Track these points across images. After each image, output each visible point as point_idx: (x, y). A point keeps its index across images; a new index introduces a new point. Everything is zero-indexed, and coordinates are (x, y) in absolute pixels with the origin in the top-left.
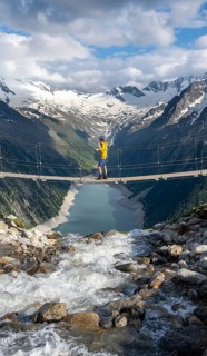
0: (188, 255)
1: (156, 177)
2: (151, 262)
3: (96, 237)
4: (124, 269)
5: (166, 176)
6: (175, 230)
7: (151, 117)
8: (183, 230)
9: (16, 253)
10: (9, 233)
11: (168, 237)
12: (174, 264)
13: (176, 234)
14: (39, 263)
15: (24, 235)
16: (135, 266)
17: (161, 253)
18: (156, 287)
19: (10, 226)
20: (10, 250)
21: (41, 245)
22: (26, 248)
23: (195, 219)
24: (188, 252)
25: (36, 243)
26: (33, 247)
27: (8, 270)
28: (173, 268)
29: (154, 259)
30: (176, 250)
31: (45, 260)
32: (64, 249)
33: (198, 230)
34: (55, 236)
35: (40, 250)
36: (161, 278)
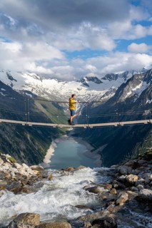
0: (144, 182)
1: (115, 124)
2: (113, 187)
3: (69, 170)
4: (92, 190)
5: (123, 124)
6: (129, 166)
7: (107, 97)
8: (135, 166)
9: (6, 178)
10: (3, 165)
11: (124, 170)
12: (133, 188)
13: (130, 168)
14: (23, 185)
15: (14, 166)
16: (101, 189)
17: (120, 181)
18: (122, 204)
19: (5, 161)
20: (1, 175)
22: (14, 175)
24: (142, 179)
25: (23, 172)
26: (20, 174)
28: (133, 191)
29: (115, 186)
30: (133, 178)
31: (28, 184)
32: (44, 177)
33: (147, 166)
34: (38, 169)
35: (26, 177)
36: (125, 196)
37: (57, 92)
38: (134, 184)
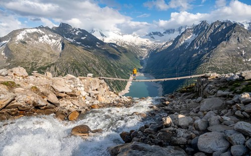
3: (143, 99)
4: (151, 107)
5: (166, 79)
7: (166, 46)
8: (172, 97)
9: (121, 102)
11: (167, 99)
13: (169, 98)
14: (128, 105)
15: (121, 97)
16: (155, 107)
17: (163, 104)
20: (118, 101)
21: (126, 100)
22: (123, 101)
23: (179, 93)
27: (121, 106)
28: (165, 107)
32: (133, 102)
34: (130, 98)
37: (133, 44)
38: (167, 105)
